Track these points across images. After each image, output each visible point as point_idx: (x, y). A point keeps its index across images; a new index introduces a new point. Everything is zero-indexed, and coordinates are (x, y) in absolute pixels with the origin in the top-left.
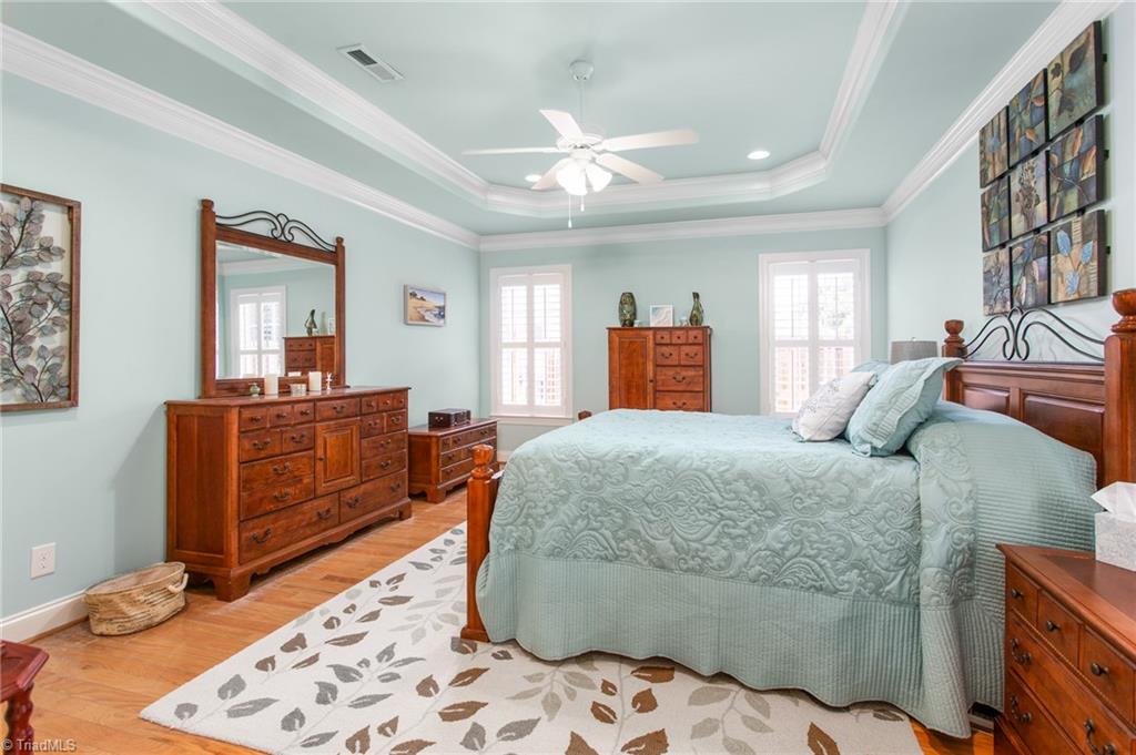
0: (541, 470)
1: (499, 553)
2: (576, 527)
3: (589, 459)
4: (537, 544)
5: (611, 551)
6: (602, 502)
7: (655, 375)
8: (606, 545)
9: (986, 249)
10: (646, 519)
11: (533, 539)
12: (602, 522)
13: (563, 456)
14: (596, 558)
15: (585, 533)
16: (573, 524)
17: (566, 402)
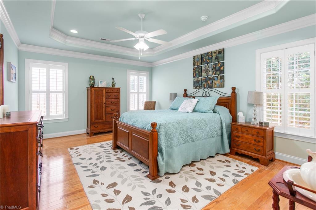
3: (179, 121)
8: (184, 140)
9: (194, 77)
10: (191, 132)
12: (183, 135)
13: (173, 121)
14: (182, 144)
15: (181, 139)
16: (179, 137)
17: (65, 113)
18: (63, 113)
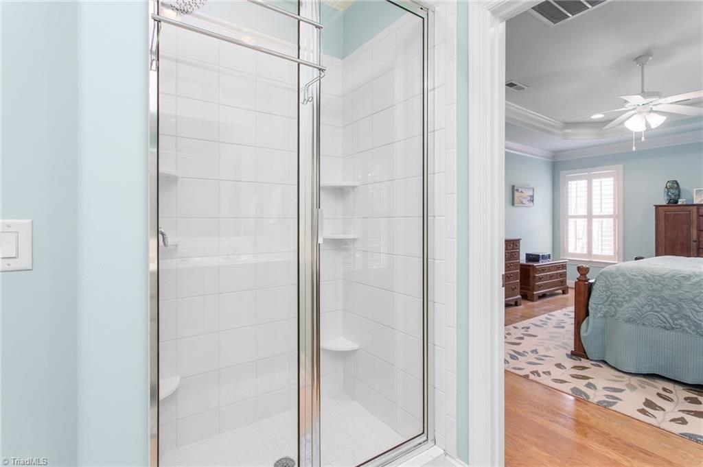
0: (620, 279)
1: (594, 317)
2: (644, 310)
3: (653, 276)
4: (618, 316)
5: (668, 324)
6: (662, 298)
7: (699, 236)
8: (665, 320)
10: (694, 310)
11: (616, 313)
12: (662, 309)
13: (635, 273)
14: (657, 327)
15: (650, 313)
16: (642, 308)
17: (618, 253)
18: (614, 253)
